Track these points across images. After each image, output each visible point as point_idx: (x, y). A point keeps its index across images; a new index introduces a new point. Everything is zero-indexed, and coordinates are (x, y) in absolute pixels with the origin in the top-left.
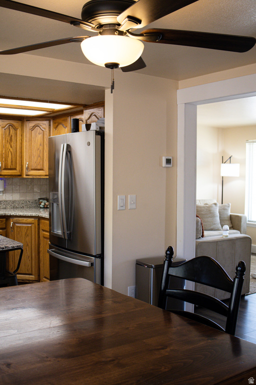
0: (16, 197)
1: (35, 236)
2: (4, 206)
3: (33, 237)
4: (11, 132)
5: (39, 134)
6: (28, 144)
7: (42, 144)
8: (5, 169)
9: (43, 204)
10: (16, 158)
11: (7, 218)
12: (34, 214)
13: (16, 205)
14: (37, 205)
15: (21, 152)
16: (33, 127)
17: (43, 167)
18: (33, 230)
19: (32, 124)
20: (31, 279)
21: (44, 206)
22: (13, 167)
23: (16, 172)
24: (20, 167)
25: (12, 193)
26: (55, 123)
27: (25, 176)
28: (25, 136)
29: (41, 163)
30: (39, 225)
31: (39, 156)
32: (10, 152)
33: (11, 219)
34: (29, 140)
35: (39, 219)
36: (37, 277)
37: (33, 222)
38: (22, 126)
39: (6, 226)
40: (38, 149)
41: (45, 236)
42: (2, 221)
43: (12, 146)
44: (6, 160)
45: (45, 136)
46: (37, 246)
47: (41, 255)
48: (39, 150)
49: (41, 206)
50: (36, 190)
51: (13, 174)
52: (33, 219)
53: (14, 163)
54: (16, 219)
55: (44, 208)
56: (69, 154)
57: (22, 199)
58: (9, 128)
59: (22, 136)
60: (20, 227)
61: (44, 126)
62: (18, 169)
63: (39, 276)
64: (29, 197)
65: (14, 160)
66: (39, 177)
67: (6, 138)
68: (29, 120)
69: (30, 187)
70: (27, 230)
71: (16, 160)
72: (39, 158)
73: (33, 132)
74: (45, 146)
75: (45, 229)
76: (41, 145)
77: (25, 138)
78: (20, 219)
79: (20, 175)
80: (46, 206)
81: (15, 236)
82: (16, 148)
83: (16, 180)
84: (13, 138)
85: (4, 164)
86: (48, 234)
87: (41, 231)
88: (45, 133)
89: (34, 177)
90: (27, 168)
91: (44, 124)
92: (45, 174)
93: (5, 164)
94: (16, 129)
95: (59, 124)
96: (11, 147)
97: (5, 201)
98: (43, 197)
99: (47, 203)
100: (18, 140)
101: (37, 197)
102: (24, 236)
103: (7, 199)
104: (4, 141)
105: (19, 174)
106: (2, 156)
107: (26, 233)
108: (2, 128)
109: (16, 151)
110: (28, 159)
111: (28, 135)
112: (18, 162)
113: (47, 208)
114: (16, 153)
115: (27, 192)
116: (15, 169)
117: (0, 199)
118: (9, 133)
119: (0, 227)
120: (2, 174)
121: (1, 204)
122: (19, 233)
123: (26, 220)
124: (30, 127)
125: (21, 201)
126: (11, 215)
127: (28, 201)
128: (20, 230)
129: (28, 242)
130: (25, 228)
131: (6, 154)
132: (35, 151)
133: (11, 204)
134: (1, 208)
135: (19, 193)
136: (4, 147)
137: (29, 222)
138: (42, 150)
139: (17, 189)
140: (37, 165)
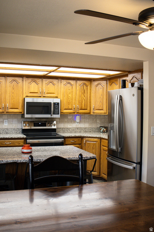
0: (86, 125)
2: (80, 131)
3: (97, 149)
4: (84, 88)
5: (101, 89)
6: (94, 94)
7: (102, 95)
8: (81, 109)
9: (102, 130)
10: (87, 103)
11: (82, 138)
12: (98, 136)
13: (87, 130)
14: (99, 130)
15: (90, 100)
16: (97, 84)
17: (103, 108)
18: (97, 145)
19: (96, 83)
20: (95, 174)
21: (103, 131)
22: (86, 108)
23: (87, 111)
24: (90, 108)
25: (85, 123)
26: (110, 82)
27: (92, 114)
28: (92, 90)
30: (100, 142)
31: (101, 102)
32: (84, 99)
33: (84, 139)
34: (95, 92)
35: (101, 139)
36: (98, 173)
37: (97, 141)
38: (91, 84)
39: (81, 143)
41: (104, 149)
42: (79, 140)
44: (81, 104)
45: (104, 90)
46: (99, 155)
47: (101, 160)
48: (100, 98)
49: (101, 131)
50: (98, 121)
51: (86, 112)
52: (97, 139)
53: (86, 106)
54: (87, 138)
55: (103, 132)
56: (121, 101)
57: (90, 126)
58: (83, 85)
59: (90, 90)
60: (89, 143)
61: (104, 84)
62: (88, 109)
63: (100, 172)
64: (94, 126)
65: (86, 104)
66: (101, 114)
67: (81, 91)
68: (95, 81)
69: (95, 120)
70: (94, 145)
71: (87, 104)
72: (101, 103)
73: (97, 87)
74: (104, 96)
75: (104, 145)
76: (101, 95)
77: (92, 91)
78: (90, 139)
79: (90, 113)
80: (104, 131)
81: (87, 149)
82: (87, 97)
83: (87, 116)
84: (85, 91)
85: (80, 107)
86: (107, 148)
87: (102, 146)
88: (104, 88)
89: (98, 114)
90: (94, 109)
91: (104, 83)
92: (104, 112)
94: (87, 86)
95: (113, 83)
96: (84, 96)
97: (80, 128)
98: (102, 126)
99: (105, 130)
100: (88, 92)
101: (99, 126)
102: (91, 149)
103: (82, 127)
104: (80, 93)
105: (89, 112)
106: (79, 102)
107: (93, 147)
108: (79, 85)
109: (87, 99)
110: (94, 104)
111: (94, 90)
112: (88, 105)
113: (105, 132)
114: (87, 100)
115: (92, 123)
116: (87, 109)
117: (78, 127)
118: (83, 88)
119: (78, 143)
120: (79, 112)
121: (78, 129)
122: (89, 147)
123: (93, 140)
124: (95, 85)
125: (90, 128)
126: (84, 136)
127: (93, 128)
128: (89, 145)
129: (94, 152)
130: (92, 144)
131: (82, 101)
132: (98, 99)
133: (84, 129)
134: (78, 132)
135: (88, 123)
136: (80, 97)
137: (95, 141)
138: (103, 98)
139: (87, 121)
140: (99, 107)
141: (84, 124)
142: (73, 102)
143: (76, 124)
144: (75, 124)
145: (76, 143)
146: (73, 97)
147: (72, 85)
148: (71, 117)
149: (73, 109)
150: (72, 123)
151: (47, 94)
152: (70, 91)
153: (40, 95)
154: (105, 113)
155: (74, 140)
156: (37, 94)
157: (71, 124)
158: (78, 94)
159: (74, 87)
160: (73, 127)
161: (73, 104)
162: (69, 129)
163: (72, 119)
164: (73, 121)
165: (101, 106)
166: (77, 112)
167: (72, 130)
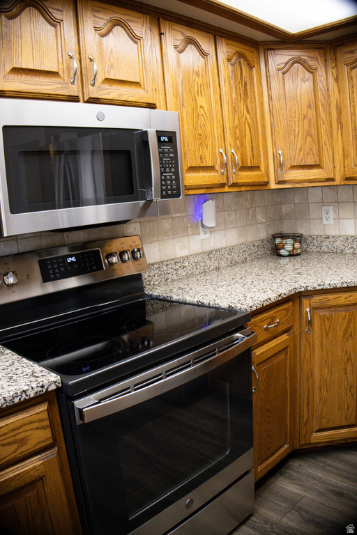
0: (231, 238)
2: (216, 264)
4: (244, 74)
5: (304, 80)
6: (277, 105)
7: (313, 105)
8: (244, 168)
11: (295, 298)
13: (236, 257)
15: (265, 126)
16: (287, 63)
17: (320, 159)
19: (281, 58)
21: (291, 251)
22: (256, 162)
23: (261, 176)
25: (226, 229)
27: (273, 186)
29: (315, 150)
31: (309, 134)
32: (247, 124)
33: (307, 301)
39: (293, 322)
40: (305, 117)
43: (249, 108)
45: (319, 86)
48: (306, 121)
50: (259, 217)
51: (257, 180)
53: (255, 152)
55: (290, 255)
57: (241, 241)
58: (240, 63)
59: (261, 84)
67: (236, 88)
68: (274, 49)
71: (259, 145)
72: (309, 139)
73: (287, 75)
74: (321, 109)
76: (309, 107)
79: (266, 184)
80: (294, 252)
81: (317, 342)
82: (256, 115)
84: (248, 88)
88: (317, 78)
89: (297, 185)
90: (282, 166)
91: (314, 58)
92: (325, 176)
93: (242, 154)
94: (251, 67)
96: (248, 111)
97: (216, 251)
99: (297, 245)
100: (257, 94)
103: (218, 246)
104: (234, 96)
105: (265, 180)
106: (235, 133)
108: (228, 60)
109: (256, 122)
110: (280, 143)
111: (275, 85)
112: (261, 148)
113: (296, 255)
114: (257, 128)
115: (246, 226)
116: (257, 168)
117: (208, 249)
118: (241, 74)
119: (285, 326)
120: (239, 181)
121: (210, 259)
122: (327, 334)
123: (346, 298)
124: (279, 65)
125: (242, 247)
126: (309, 288)
127: (251, 245)
128: (330, 325)
129: (352, 350)
130: (344, 319)
131: (241, 129)
132: (296, 123)
133: (227, 256)
134: (210, 269)
135: (236, 227)
136: (235, 111)
137: (353, 302)
138: (315, 118)
139: (232, 218)
140: (304, 154)
141: (223, 232)
142: (215, 133)
143: (202, 236)
144: (198, 238)
145: (280, 328)
147: (202, 53)
149: (217, 167)
150: (188, 236)
151: (107, 86)
152: (200, 81)
153: (74, 90)
154: (328, 180)
155: (272, 319)
156: (55, 80)
157: (186, 239)
158: (225, 98)
160: (191, 254)
161: (217, 145)
162: (184, 264)
163: (186, 216)
164: (189, 225)
165: (311, 150)
166: (231, 182)
167: (191, 266)
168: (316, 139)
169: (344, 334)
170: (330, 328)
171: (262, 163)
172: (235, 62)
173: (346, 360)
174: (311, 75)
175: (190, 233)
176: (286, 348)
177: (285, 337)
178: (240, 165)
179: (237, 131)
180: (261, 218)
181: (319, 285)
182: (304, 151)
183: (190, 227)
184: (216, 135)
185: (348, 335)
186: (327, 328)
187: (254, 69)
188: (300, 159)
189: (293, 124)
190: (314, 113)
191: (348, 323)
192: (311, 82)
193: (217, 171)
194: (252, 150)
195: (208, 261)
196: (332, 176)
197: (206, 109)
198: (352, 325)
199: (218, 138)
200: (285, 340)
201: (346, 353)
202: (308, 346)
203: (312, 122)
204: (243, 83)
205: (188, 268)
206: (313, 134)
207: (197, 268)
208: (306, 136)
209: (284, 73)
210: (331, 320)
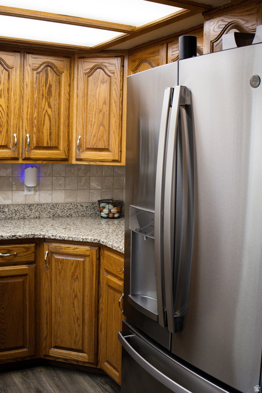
0: (58, 197)
1: (91, 280)
2: (37, 214)
3: (87, 282)
4: (50, 79)
5: (103, 82)
6: (81, 101)
7: (107, 102)
8: (38, 147)
9: (106, 211)
10: (59, 127)
11: (38, 242)
12: (90, 238)
13: (59, 212)
14: (94, 212)
15: (69, 117)
16: (92, 69)
17: (109, 145)
18: (87, 268)
19: (88, 64)
20: (81, 359)
21: (108, 214)
22: (53, 144)
23: (58, 154)
24: (66, 144)
25: (52, 190)
26: (134, 61)
27: (74, 162)
28: (75, 88)
29: (105, 137)
30: (99, 259)
31: (102, 124)
32: (47, 116)
33: (46, 245)
34: (84, 94)
35: (99, 249)
36: (92, 357)
37: (88, 253)
38: (71, 68)
39: (35, 258)
40: (100, 111)
41: (110, 284)
42: (28, 249)
43: (52, 104)
44: (39, 131)
45: (114, 87)
46: (94, 299)
47: (102, 316)
48: (101, 114)
49: (103, 214)
50: (94, 184)
51: (53, 157)
52: (87, 248)
53: (54, 137)
54: (54, 245)
55: (108, 218)
57: (69, 200)
58: (47, 71)
59: (70, 85)
60: (62, 261)
61: (112, 68)
62: (61, 147)
63: (97, 354)
64: (82, 198)
65: (54, 131)
66: (101, 164)
67: (39, 90)
68: (83, 58)
69: (83, 179)
70: (76, 268)
71: (59, 131)
72: (102, 128)
73: (91, 78)
74: (113, 105)
75: (111, 270)
76: (105, 103)
77: (75, 91)
78: (63, 246)
79: (66, 160)
80: (111, 215)
81: (53, 277)
82: (59, 109)
83: (59, 167)
84: (53, 89)
85: (35, 139)
87: (102, 271)
88: (113, 80)
89: (92, 163)
90: (79, 147)
91: (114, 64)
92: (111, 158)
93: (38, 138)
94: (58, 74)
95: (142, 61)
96: (50, 106)
97: (38, 205)
98: (107, 198)
99: (114, 210)
100: (62, 93)
101: (96, 198)
103: (43, 201)
104: (36, 96)
105: (64, 157)
106: (32, 123)
107: (73, 274)
108: (33, 70)
109: (59, 114)
110: (80, 130)
111: (81, 85)
112: (62, 134)
113: (113, 218)
114: (59, 119)
115: (77, 190)
116: (56, 148)
117: (30, 201)
118: (47, 79)
119: (24, 260)
120: (32, 157)
121: (31, 210)
122: (60, 273)
123: (74, 249)
124: (85, 70)
125: (68, 205)
126: (45, 237)
127: (79, 205)
128: (62, 266)
129: (78, 290)
130: (72, 264)
131: (40, 120)
132: (94, 115)
133: (49, 210)
134: (30, 217)
135: (65, 190)
136: (35, 107)
137: (79, 253)
138: (108, 113)
139: (61, 183)
140: (97, 140)
141: (50, 192)
142: (12, 123)
143: (26, 192)
144: (21, 193)
145: (17, 259)
146: (12, 108)
147: (7, 68)
148: (9, 171)
149: (11, 147)
150: (12, 190)
154: (114, 161)
155: (9, 251)
157: (9, 193)
158: (27, 97)
159: (16, 75)
160: (14, 203)
161: (12, 131)
162: (3, 210)
163: (12, 177)
164: (14, 183)
165: (102, 137)
166: (24, 157)
167: (11, 212)
168: (107, 128)
169: (72, 276)
170: (62, 269)
171: (61, 145)
172: (41, 71)
173: (73, 296)
174: (109, 78)
175: (14, 189)
176: (26, 275)
177: (25, 267)
178: (35, 145)
179: (35, 121)
180: (96, 186)
181: (53, 236)
182: (97, 137)
183: (15, 185)
184: (12, 125)
185: (75, 277)
186: (60, 269)
187: (63, 74)
188: (93, 143)
189: (91, 116)
190: (108, 109)
191: (75, 268)
192: (108, 84)
193: (10, 149)
194: (50, 135)
195: (28, 211)
196: (116, 158)
197: (4, 107)
198: (78, 270)
199: (13, 126)
200: (24, 269)
201: (74, 291)
202: (47, 278)
203: (105, 115)
204: (48, 86)
205: (8, 213)
206: (105, 124)
207: (16, 214)
208: (100, 126)
209: (89, 76)
210: (63, 263)
